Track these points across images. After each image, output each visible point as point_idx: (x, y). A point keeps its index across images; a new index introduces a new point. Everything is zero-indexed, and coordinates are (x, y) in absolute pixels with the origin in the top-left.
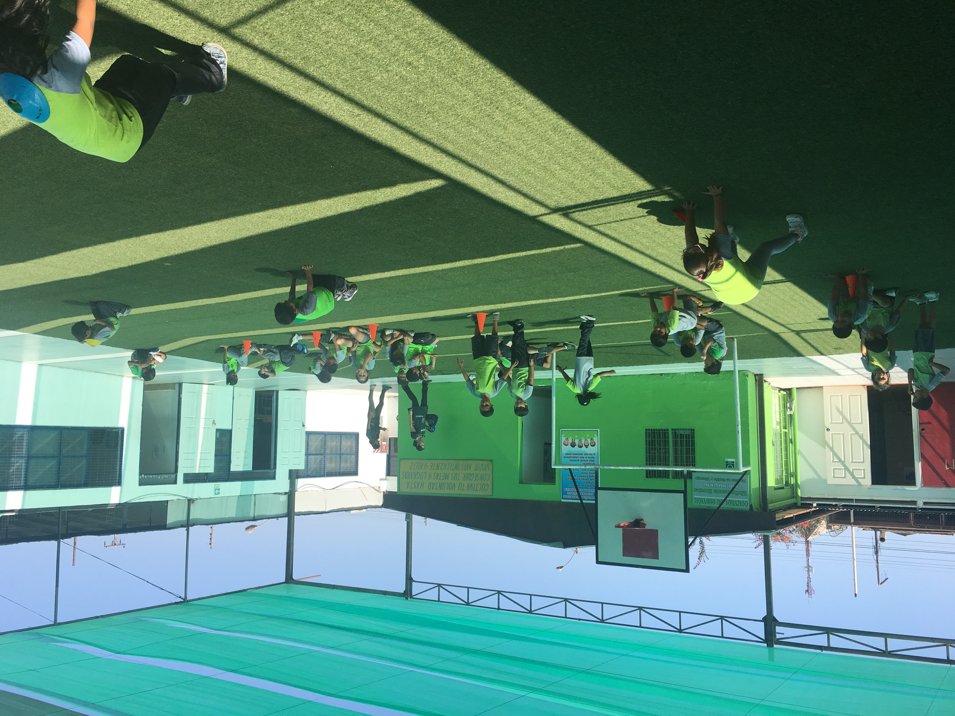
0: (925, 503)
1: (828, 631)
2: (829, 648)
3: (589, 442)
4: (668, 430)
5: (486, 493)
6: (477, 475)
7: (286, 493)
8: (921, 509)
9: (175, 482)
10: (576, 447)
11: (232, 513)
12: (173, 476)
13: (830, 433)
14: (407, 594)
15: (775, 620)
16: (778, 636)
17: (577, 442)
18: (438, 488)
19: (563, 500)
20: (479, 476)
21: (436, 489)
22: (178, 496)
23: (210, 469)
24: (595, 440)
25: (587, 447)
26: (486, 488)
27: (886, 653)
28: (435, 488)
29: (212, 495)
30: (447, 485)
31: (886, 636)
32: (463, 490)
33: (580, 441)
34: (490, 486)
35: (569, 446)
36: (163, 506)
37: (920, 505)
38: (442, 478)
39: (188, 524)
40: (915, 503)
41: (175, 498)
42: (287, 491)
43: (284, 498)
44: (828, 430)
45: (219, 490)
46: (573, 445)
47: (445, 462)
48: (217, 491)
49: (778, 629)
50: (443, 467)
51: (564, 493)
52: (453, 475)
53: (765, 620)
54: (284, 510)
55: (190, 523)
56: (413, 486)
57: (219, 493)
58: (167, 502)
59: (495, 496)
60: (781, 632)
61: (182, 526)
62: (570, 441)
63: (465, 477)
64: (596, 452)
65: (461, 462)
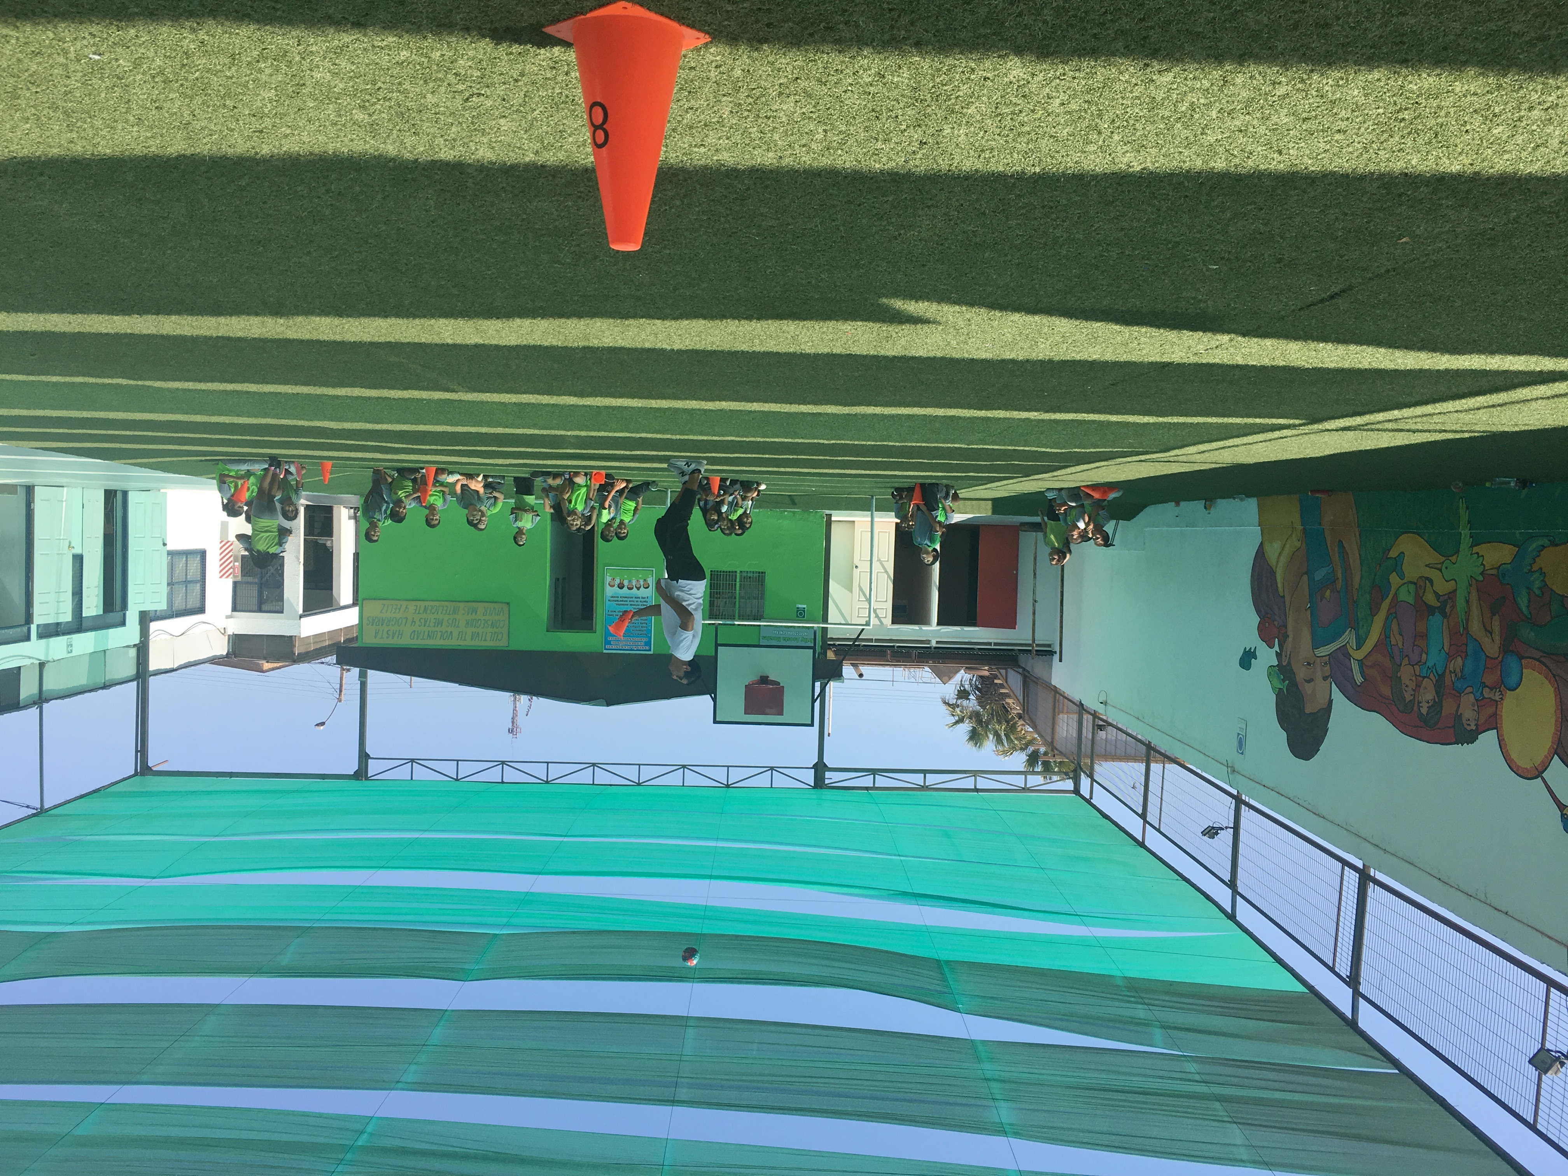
0: (938, 642)
1: (874, 772)
2: (874, 788)
3: (642, 583)
4: (736, 572)
5: (501, 644)
6: (486, 622)
7: (135, 646)
8: (935, 648)
9: (28, 638)
10: (625, 588)
11: (82, 680)
12: (25, 629)
13: (859, 570)
14: (361, 774)
15: (825, 765)
16: (827, 782)
17: (626, 583)
18: (425, 637)
19: (605, 651)
20: (490, 623)
21: (423, 639)
22: (30, 658)
23: (66, 617)
24: (650, 581)
25: (638, 589)
26: (499, 638)
27: (924, 788)
28: (421, 637)
29: (65, 655)
30: (439, 634)
31: (925, 772)
32: (465, 640)
33: (630, 581)
34: (505, 636)
35: (616, 588)
36: (15, 674)
37: (934, 644)
38: (432, 624)
39: (41, 700)
40: (929, 642)
41: (28, 662)
42: (137, 642)
43: (133, 652)
44: (856, 567)
45: (71, 645)
46: (621, 586)
47: (436, 603)
48: (69, 649)
49: (828, 774)
50: (433, 611)
51: (608, 642)
52: (450, 621)
53: (815, 767)
54: (130, 670)
55: (44, 696)
56: (385, 635)
57: (71, 651)
58: (19, 668)
59: (513, 647)
60: (831, 777)
61: (34, 703)
62: (617, 581)
63: (468, 623)
64: (649, 595)
65: (462, 605)
